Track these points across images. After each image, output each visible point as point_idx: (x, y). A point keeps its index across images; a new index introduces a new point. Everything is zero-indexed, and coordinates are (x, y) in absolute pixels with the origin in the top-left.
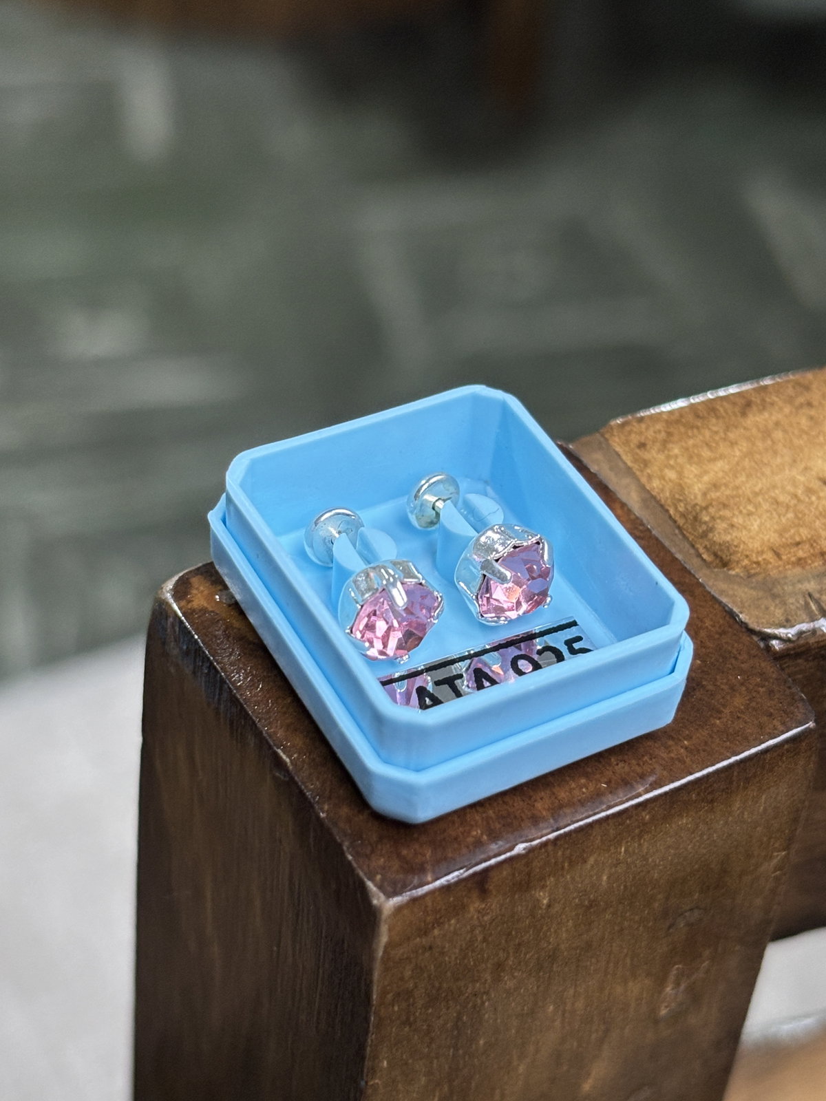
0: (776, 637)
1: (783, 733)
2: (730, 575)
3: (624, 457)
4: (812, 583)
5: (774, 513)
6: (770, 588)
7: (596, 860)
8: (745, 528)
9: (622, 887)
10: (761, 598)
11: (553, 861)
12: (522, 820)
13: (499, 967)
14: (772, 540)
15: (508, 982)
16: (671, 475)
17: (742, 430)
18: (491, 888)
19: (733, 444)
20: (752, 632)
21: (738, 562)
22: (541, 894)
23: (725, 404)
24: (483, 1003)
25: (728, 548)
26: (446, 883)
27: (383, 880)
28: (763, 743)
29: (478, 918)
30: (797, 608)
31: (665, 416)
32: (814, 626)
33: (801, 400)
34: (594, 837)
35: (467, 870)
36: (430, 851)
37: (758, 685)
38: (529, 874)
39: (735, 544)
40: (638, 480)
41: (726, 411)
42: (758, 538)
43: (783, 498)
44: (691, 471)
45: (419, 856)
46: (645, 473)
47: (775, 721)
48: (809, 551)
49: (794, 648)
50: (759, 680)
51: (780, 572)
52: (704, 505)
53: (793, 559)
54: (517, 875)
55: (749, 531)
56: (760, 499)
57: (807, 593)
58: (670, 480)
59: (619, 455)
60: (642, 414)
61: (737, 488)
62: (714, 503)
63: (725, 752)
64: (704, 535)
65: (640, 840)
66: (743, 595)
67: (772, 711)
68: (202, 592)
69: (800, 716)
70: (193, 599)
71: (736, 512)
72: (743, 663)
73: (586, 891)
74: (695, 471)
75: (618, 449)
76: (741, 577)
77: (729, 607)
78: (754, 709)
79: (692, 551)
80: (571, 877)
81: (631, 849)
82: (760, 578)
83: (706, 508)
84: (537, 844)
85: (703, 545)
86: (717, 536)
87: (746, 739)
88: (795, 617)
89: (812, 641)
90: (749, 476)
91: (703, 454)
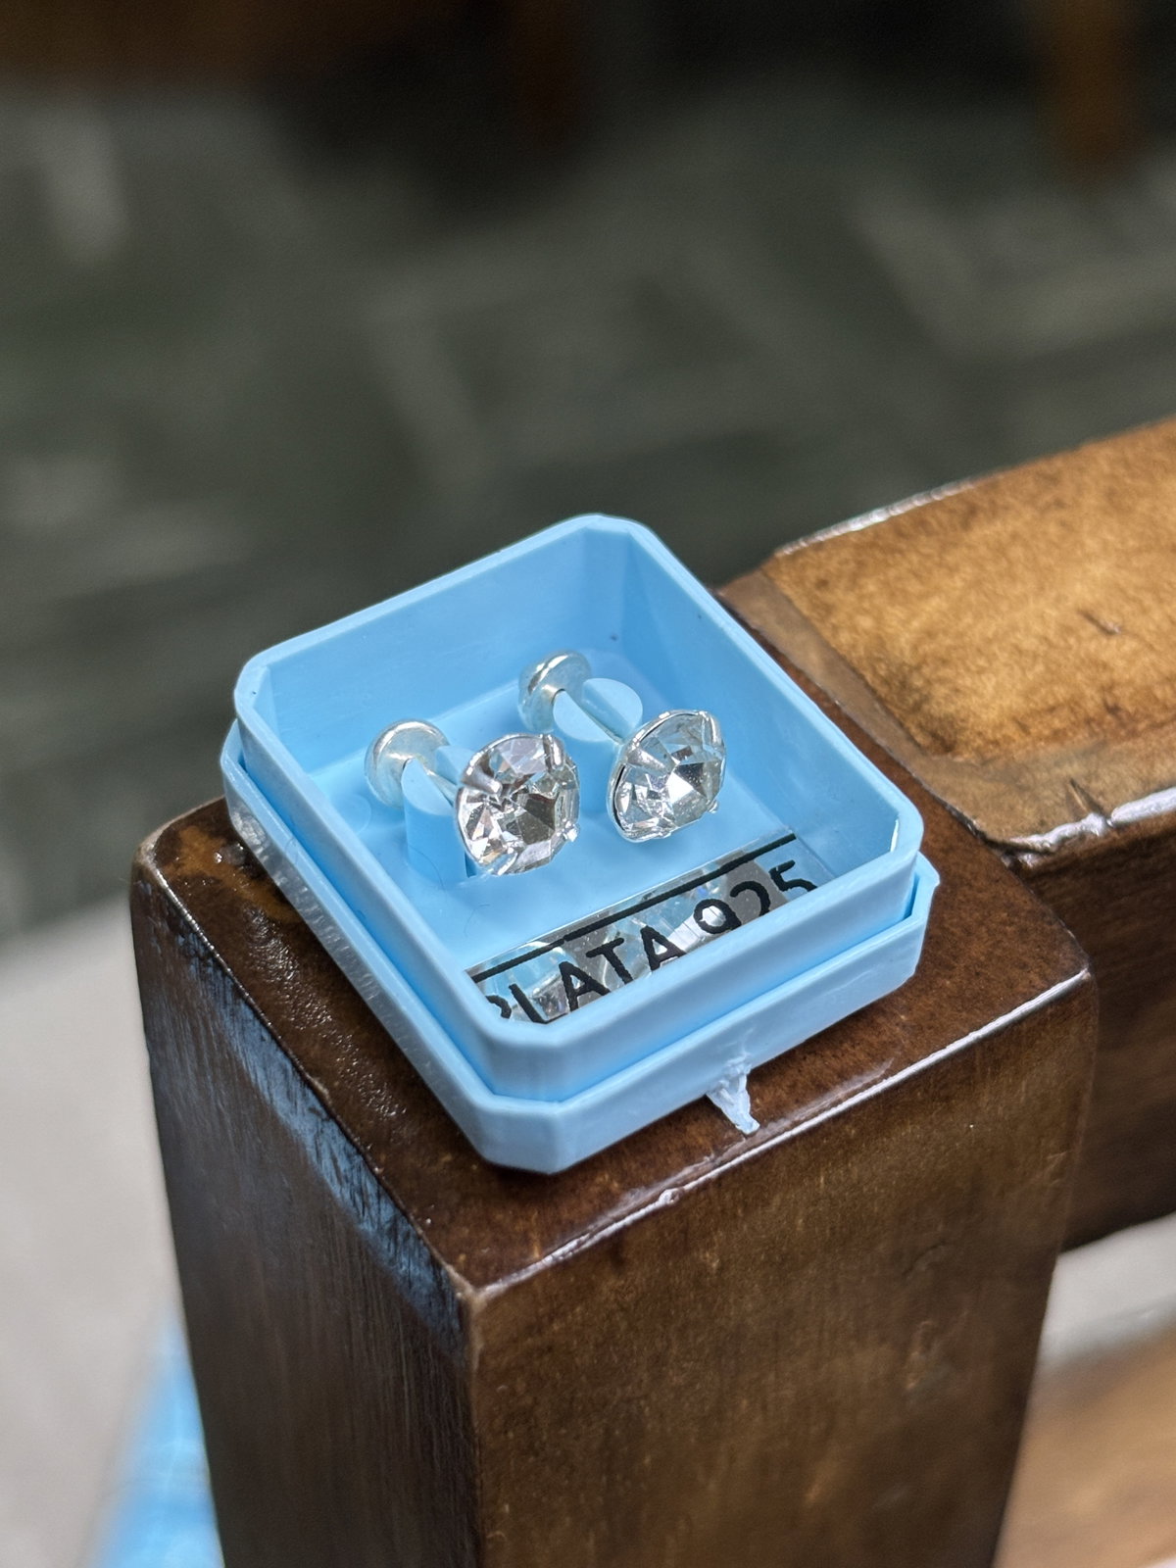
0: (1027, 849)
1: (1043, 990)
2: (956, 764)
3: (798, 603)
4: (1076, 766)
5: (1016, 667)
6: (1015, 779)
7: (783, 1200)
8: (975, 692)
9: (828, 1231)
10: (1004, 794)
11: (719, 1208)
12: (670, 1154)
13: (658, 1361)
14: (1015, 707)
15: (675, 1379)
16: (866, 623)
17: (965, 550)
18: (629, 1256)
19: (953, 570)
20: (991, 844)
21: (967, 744)
22: (708, 1255)
23: (939, 513)
24: (641, 1409)
25: (952, 724)
26: (561, 1258)
27: (468, 1262)
28: (1016, 1008)
29: (616, 1300)
30: (1057, 803)
31: (853, 539)
32: (1081, 828)
33: (1048, 498)
34: (777, 1169)
35: (591, 1237)
36: (536, 1214)
37: (1004, 923)
38: (685, 1231)
39: (962, 716)
40: (817, 634)
41: (940, 524)
42: (993, 705)
43: (1029, 643)
44: (895, 615)
45: (521, 1222)
46: (828, 625)
47: (1032, 976)
48: (1069, 719)
49: (1055, 863)
50: (1006, 914)
51: (1028, 752)
52: (914, 663)
53: (1046, 732)
54: (666, 1234)
55: (981, 696)
56: (995, 648)
57: (1068, 781)
58: (866, 632)
59: (789, 601)
60: (820, 537)
61: (961, 635)
62: (929, 660)
63: (961, 1028)
64: (917, 708)
65: (847, 1163)
66: (977, 792)
67: (1025, 959)
68: (196, 850)
69: (1067, 964)
70: (185, 862)
71: (962, 671)
72: (980, 891)
73: (773, 1242)
74: (902, 616)
75: (789, 592)
76: (972, 765)
77: (957, 812)
78: (999, 957)
79: (900, 733)
80: (748, 1228)
81: (833, 1178)
82: (1000, 763)
83: (918, 668)
84: (694, 1187)
85: (916, 722)
86: (935, 706)
87: (991, 1005)
88: (1053, 816)
89: (1080, 848)
90: (978, 616)
91: (910, 589)
